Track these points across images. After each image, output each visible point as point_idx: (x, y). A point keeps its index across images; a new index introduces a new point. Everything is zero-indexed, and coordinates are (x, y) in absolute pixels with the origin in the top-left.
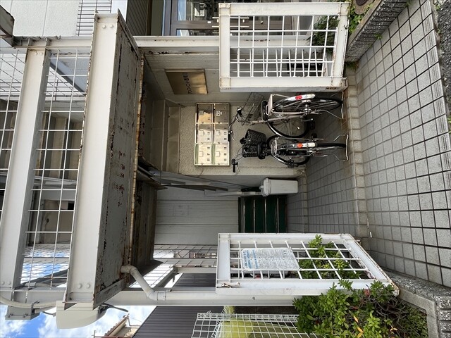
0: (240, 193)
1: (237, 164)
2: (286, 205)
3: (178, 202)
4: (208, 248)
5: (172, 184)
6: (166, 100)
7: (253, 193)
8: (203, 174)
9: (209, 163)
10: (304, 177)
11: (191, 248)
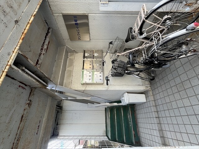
0: (108, 104)
1: (109, 80)
2: (135, 111)
3: (74, 111)
4: (89, 137)
5: (69, 98)
6: (67, 46)
7: (116, 104)
8: (86, 89)
9: (90, 82)
10: (150, 91)
11: (80, 138)
